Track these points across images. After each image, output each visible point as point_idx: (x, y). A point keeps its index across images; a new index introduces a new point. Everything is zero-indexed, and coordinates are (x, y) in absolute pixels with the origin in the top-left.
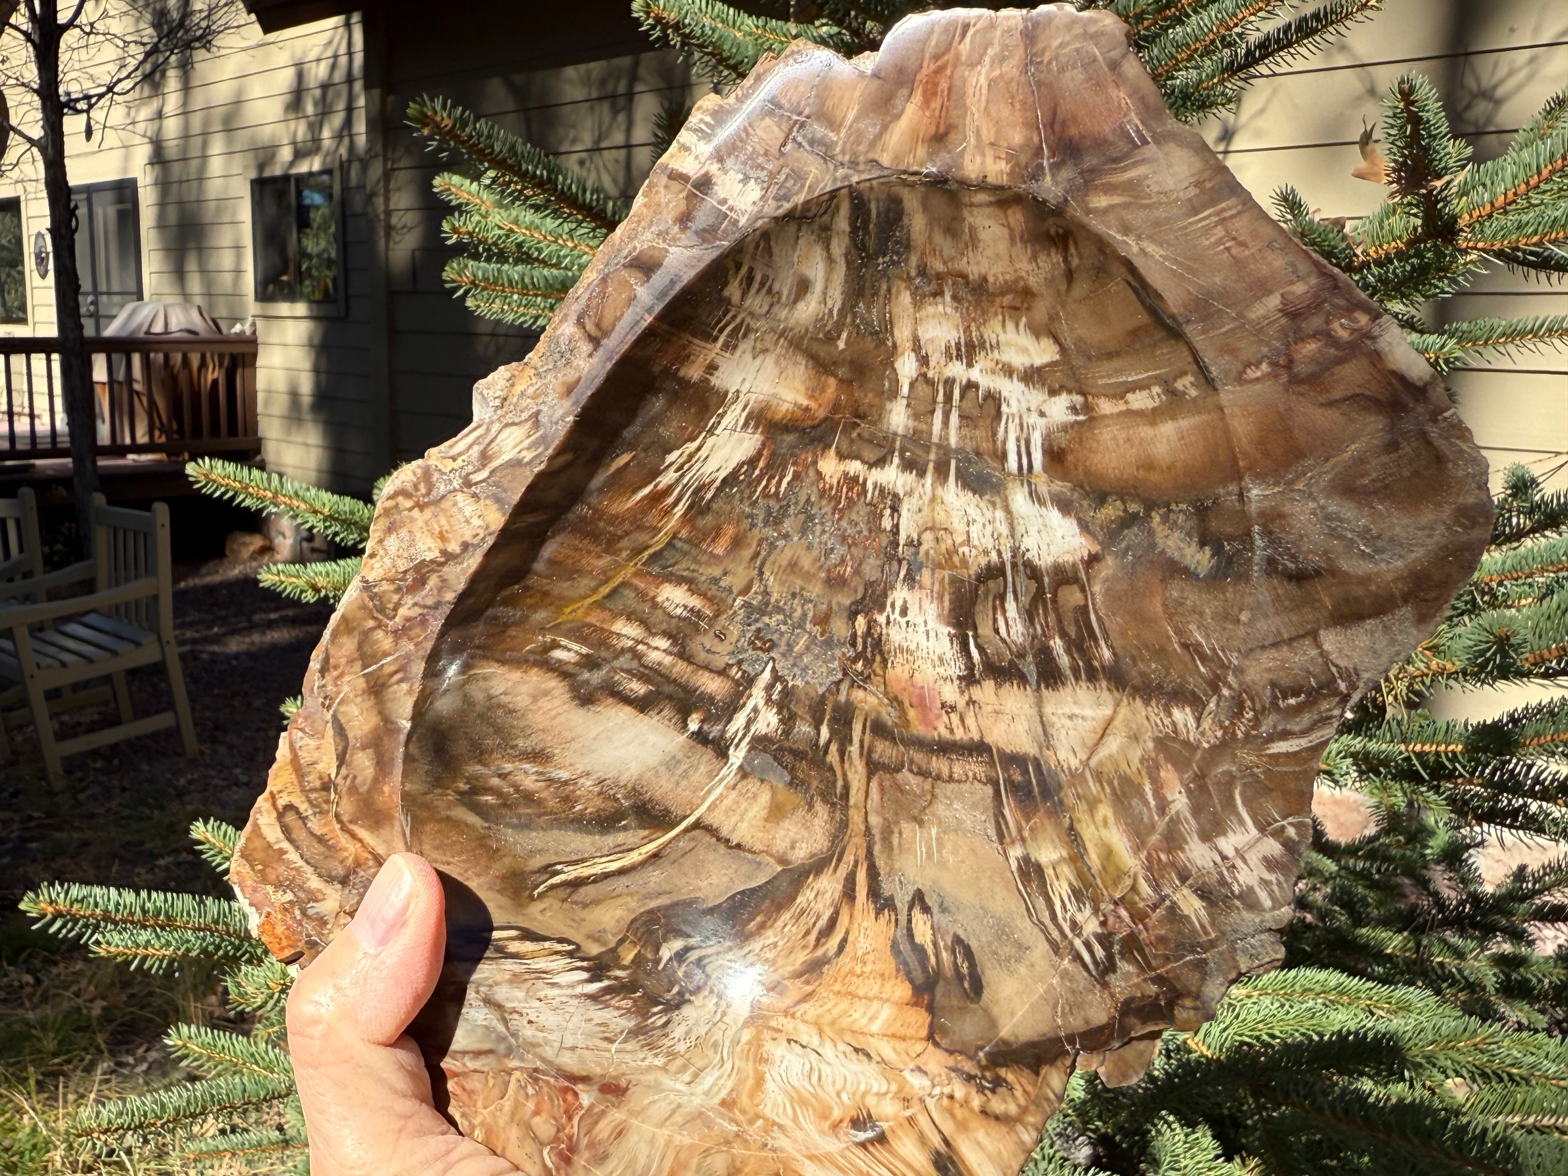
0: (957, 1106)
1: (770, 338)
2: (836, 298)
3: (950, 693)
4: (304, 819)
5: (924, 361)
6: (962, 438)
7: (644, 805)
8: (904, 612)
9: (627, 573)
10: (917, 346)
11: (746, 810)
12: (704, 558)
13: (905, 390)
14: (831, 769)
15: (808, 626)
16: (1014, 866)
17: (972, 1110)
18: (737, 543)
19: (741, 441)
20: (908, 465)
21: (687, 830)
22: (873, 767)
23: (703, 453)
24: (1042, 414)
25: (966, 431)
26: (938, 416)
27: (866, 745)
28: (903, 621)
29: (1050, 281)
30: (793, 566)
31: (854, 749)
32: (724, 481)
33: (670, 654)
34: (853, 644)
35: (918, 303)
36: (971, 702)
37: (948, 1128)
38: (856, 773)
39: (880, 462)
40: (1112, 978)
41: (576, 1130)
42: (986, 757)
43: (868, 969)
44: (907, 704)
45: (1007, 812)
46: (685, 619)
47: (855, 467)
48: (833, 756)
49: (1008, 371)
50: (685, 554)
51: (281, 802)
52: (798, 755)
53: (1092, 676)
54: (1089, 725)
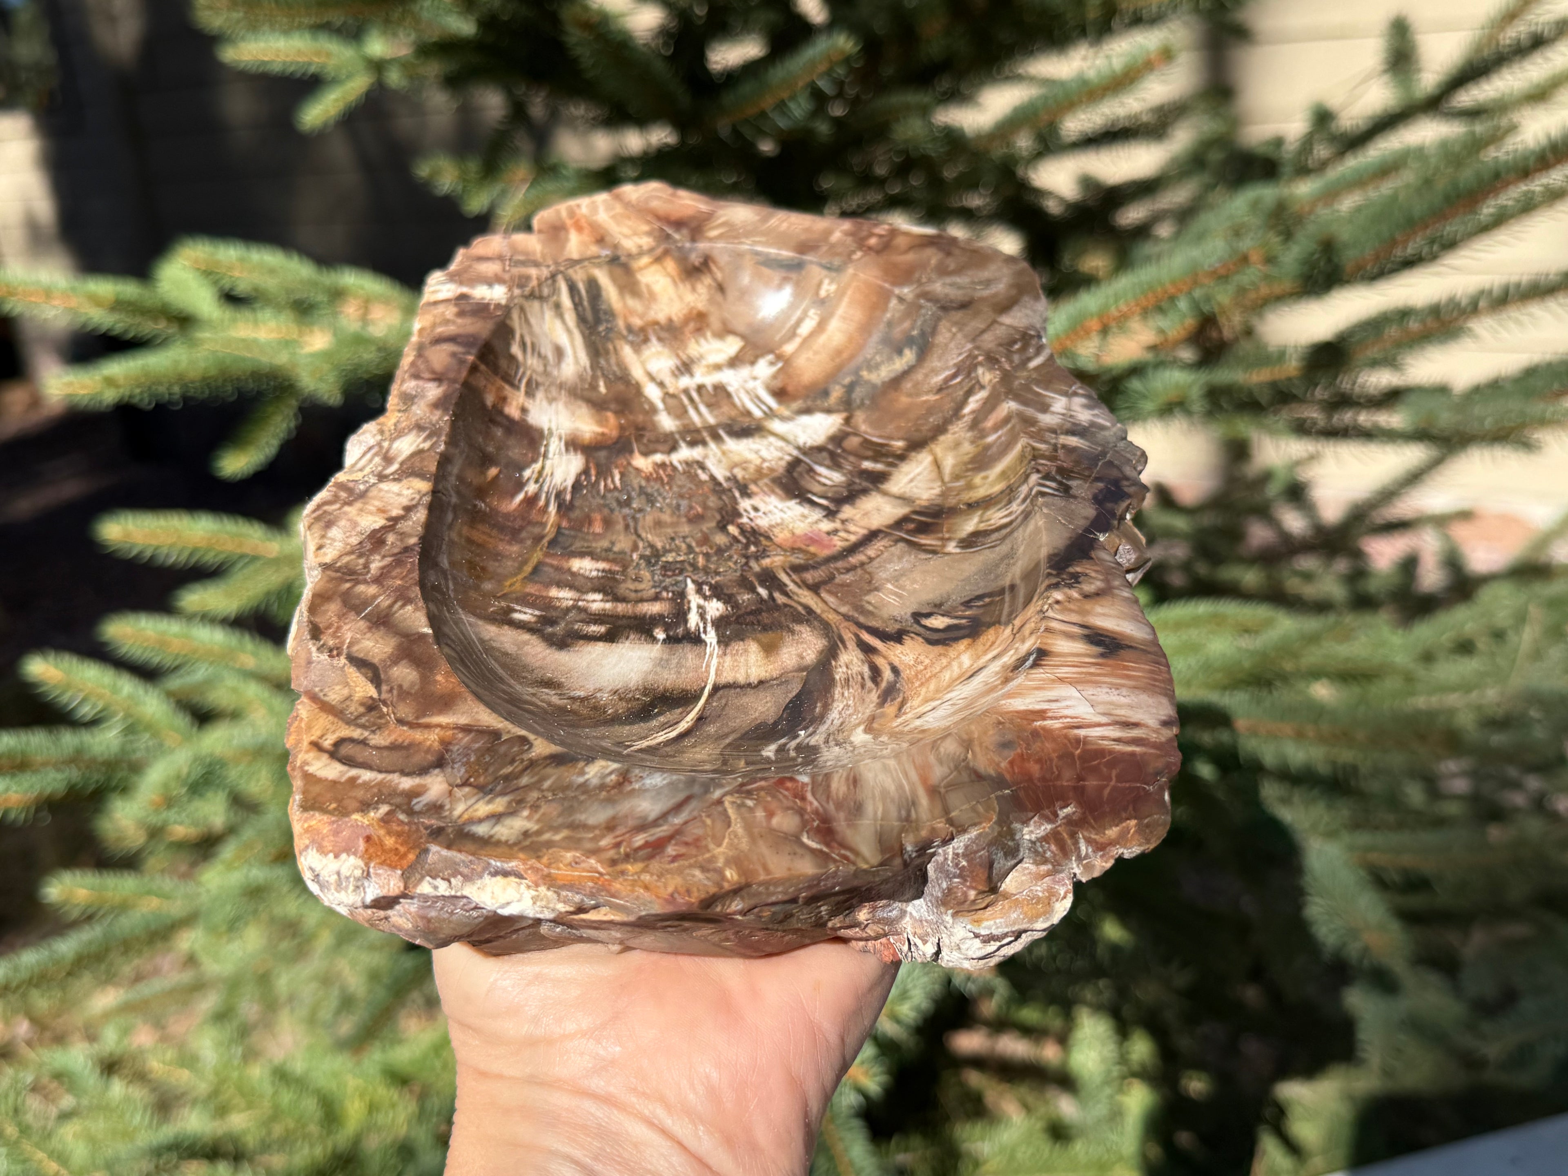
0: (1067, 604)
1: (554, 392)
2: (584, 359)
3: (826, 526)
4: (364, 742)
5: (661, 385)
6: (716, 417)
7: (663, 695)
8: (756, 509)
9: (537, 556)
10: (652, 378)
11: (747, 660)
12: (591, 537)
13: (660, 405)
14: (786, 605)
15: (697, 550)
16: (958, 550)
17: (1077, 600)
18: (608, 523)
19: (569, 461)
20: (692, 444)
21: (711, 695)
22: (815, 588)
23: (547, 470)
24: (755, 378)
25: (716, 412)
26: (692, 412)
27: (798, 580)
28: (760, 514)
29: (711, 301)
30: (658, 524)
31: (791, 586)
32: (573, 487)
33: (607, 601)
34: (738, 541)
35: (637, 348)
36: (843, 522)
37: (1074, 618)
38: (807, 598)
39: (674, 448)
40: (1072, 492)
41: (816, 803)
42: (881, 535)
43: (927, 661)
44: (804, 547)
45: (923, 542)
46: (603, 577)
47: (658, 458)
48: (780, 598)
49: (718, 367)
50: (575, 537)
51: (327, 743)
52: (757, 612)
53: (902, 457)
54: (925, 473)
